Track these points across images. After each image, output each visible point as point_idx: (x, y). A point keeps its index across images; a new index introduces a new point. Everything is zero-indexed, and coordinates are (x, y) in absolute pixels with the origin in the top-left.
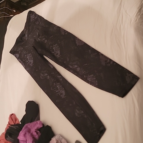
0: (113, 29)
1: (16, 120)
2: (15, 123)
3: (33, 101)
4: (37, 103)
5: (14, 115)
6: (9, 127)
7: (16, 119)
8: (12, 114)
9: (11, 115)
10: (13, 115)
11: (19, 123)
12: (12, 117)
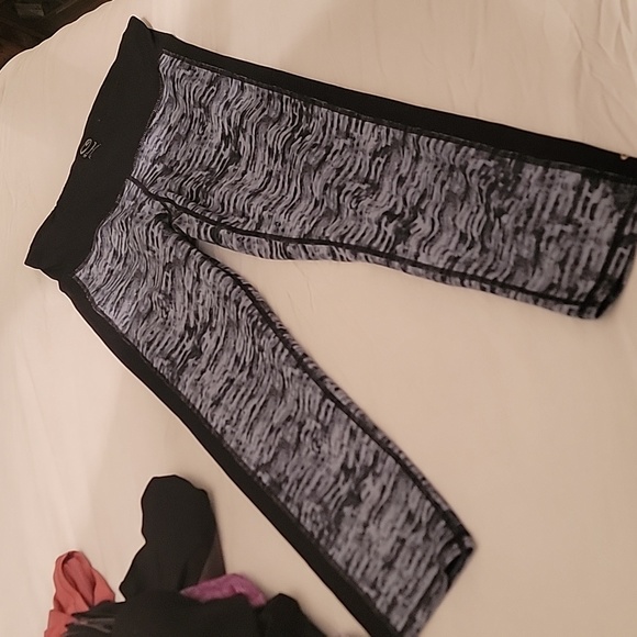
0: (580, 57)
1: (93, 585)
2: (89, 598)
3: (174, 477)
4: (198, 486)
5: (78, 558)
6: (67, 626)
7: (93, 579)
8: (70, 555)
9: (65, 562)
10: (71, 561)
11: (111, 598)
12: (72, 568)
